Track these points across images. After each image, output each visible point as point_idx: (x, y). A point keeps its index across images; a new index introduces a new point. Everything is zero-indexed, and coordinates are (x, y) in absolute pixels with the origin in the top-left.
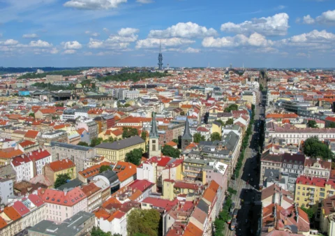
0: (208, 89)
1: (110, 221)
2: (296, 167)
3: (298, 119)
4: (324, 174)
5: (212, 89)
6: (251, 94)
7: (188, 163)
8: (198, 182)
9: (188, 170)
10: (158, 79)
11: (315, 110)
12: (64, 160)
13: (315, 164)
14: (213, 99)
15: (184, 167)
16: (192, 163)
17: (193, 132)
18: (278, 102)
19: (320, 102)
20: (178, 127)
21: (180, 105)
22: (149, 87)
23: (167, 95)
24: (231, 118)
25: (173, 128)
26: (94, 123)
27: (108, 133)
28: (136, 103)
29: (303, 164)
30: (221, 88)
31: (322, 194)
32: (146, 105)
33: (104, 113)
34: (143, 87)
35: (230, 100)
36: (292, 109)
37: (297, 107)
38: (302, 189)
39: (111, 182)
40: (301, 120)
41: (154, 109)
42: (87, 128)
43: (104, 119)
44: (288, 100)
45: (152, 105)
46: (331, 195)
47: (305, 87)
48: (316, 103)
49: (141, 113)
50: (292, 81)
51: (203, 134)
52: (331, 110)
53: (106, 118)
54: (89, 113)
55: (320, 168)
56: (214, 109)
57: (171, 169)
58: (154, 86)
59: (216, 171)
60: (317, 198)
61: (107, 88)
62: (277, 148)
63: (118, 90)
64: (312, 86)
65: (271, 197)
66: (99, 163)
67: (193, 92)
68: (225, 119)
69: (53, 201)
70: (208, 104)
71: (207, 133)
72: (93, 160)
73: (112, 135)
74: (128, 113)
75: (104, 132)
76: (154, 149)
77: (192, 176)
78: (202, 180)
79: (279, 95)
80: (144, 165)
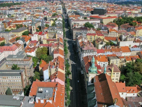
0: (43, 9)
1: (31, 53)
2: (85, 31)
3: (80, 17)
4: (94, 33)
5: (44, 8)
6: (60, 9)
8: (54, 39)
9: (50, 35)
10: (19, 5)
11: (85, 14)
12: (0, 37)
13: (91, 30)
14: (46, 12)
15: (48, 34)
16: (51, 33)
17: (45, 24)
18: (72, 11)
19: (86, 11)
20: (38, 23)
21: (35, 15)
22: (17, 9)
23: (27, 11)
24: (56, 18)
25: (36, 23)
26: (3, 24)
28: (16, 15)
29: (87, 30)
30: (48, 8)
31: (95, 38)
32: (21, 16)
33: (4, 20)
34: (15, 9)
35: (53, 12)
36: (77, 14)
37: (79, 13)
38: (88, 37)
39: (24, 42)
40: (82, 17)
41: (25, 17)
42: (0, 26)
43: (6, 22)
44: (75, 11)
45: (23, 16)
46: (97, 38)
47: (79, 6)
48: (85, 11)
49: (21, 19)
50: (73, 4)
51: (48, 24)
52: (90, 14)
55: (92, 31)
56: (48, 15)
57: (44, 35)
58: (19, 9)
60: (93, 40)
62: (78, 26)
64: (81, 6)
65: (81, 39)
66: (15, 37)
67: (37, 10)
68: (54, 19)
69: (7, 50)
70: (45, 14)
71: (50, 24)
72: (12, 36)
73: (12, 28)
74: (14, 19)
75: (9, 27)
76: (34, 30)
77: (51, 37)
78: (56, 38)
79: (71, 9)
80: (34, 35)
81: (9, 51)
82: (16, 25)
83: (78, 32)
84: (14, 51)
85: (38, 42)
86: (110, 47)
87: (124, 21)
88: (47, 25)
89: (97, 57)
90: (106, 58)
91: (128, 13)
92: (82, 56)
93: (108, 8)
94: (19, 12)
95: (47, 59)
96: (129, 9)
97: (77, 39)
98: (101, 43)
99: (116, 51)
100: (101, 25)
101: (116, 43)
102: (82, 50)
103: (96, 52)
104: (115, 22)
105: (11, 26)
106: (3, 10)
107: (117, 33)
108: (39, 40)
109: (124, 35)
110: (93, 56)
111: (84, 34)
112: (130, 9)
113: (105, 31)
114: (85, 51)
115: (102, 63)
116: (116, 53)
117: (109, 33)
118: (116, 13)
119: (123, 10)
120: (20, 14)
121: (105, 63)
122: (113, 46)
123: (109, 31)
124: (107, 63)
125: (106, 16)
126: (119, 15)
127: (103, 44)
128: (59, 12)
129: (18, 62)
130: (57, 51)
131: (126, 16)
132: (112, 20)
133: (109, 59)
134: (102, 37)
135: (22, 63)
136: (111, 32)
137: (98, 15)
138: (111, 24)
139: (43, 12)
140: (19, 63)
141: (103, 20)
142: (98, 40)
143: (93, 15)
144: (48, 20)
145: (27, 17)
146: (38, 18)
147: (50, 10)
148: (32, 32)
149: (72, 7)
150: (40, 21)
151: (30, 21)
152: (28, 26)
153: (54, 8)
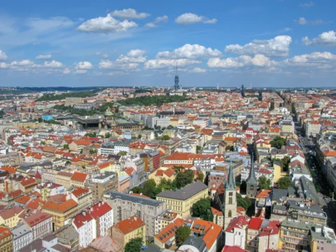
0: (241, 117)
5: (245, 117)
6: (289, 124)
7: (287, 227)
9: (288, 235)
10: (181, 103)
12: (132, 218)
14: (251, 129)
15: (282, 232)
16: (291, 228)
18: (328, 135)
20: (235, 167)
21: (224, 138)
22: (177, 113)
23: (203, 124)
24: (286, 155)
27: (160, 173)
28: (176, 135)
30: (253, 115)
32: (186, 136)
33: (146, 147)
34: (171, 113)
35: (272, 131)
41: (197, 143)
42: (135, 168)
43: (151, 156)
45: (193, 138)
49: (187, 148)
50: (318, 106)
51: (267, 177)
53: (152, 154)
54: (130, 147)
56: (261, 143)
57: (271, 236)
58: (182, 113)
59: (329, 242)
61: (133, 113)
63: (146, 116)
66: (173, 221)
67: (227, 120)
68: (281, 157)
70: (249, 136)
71: (271, 175)
72: (165, 217)
73: (165, 176)
74: (170, 147)
75: (155, 172)
76: (230, 202)
77: (293, 242)
79: (320, 126)
80: (236, 229)
82: (176, 168)
88: (265, 179)
94: (180, 123)
105: (162, 168)
106: (144, 113)
108: (250, 244)
120: (185, 131)
128: (288, 134)
139: (241, 128)
144: (261, 157)
145: (203, 142)
146: (232, 149)
147: (261, 123)
148: (224, 207)
149: (317, 116)
150: (241, 162)
151: (213, 157)
152: (208, 174)
153: (271, 116)
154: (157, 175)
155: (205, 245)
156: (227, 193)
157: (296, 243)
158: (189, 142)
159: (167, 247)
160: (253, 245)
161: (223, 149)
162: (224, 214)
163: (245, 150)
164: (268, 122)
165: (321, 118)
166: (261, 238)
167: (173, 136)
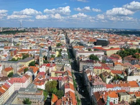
0: (46, 38)
1: (41, 86)
2: (91, 64)
3: (84, 48)
4: (100, 66)
5: (48, 37)
6: (64, 39)
7: (57, 65)
8: (62, 71)
9: (58, 67)
10: (23, 33)
11: (89, 45)
12: (9, 67)
13: (97, 63)
14: (50, 41)
16: (59, 65)
17: (51, 54)
18: (76, 42)
19: (90, 42)
20: (43, 53)
21: (40, 44)
22: (22, 37)
23: (32, 40)
24: (61, 48)
26: (10, 52)
27: (17, 56)
28: (22, 44)
29: (93, 63)
30: (51, 37)
31: (101, 71)
32: (26, 44)
33: (11, 48)
34: (19, 37)
35: (57, 42)
36: (81, 44)
37: (83, 44)
38: (95, 70)
40: (86, 48)
41: (30, 46)
42: (7, 55)
43: (13, 51)
44: (79, 41)
45: (29, 44)
46: (104, 71)
47: (81, 36)
48: (88, 42)
49: (26, 48)
50: (75, 34)
52: (94, 45)
53: (13, 50)
54: (4, 49)
55: (99, 64)
56: (53, 45)
57: (53, 67)
58: (24, 37)
59: (68, 67)
60: (100, 73)
61: (3, 37)
62: (84, 58)
64: (83, 35)
67: (41, 39)
68: (59, 49)
69: (17, 82)
70: (49, 44)
71: (55, 54)
72: (20, 66)
73: (19, 57)
74: (20, 48)
75: (15, 56)
76: (41, 61)
77: (59, 69)
78: (63, 70)
79: (74, 39)
80: (42, 67)
81: (19, 83)
82: (22, 54)
83: (85, 64)
84: (24, 83)
85: (46, 74)
86: (118, 82)
87: (127, 53)
88: (53, 55)
89: (107, 92)
90: (116, 94)
91: (130, 44)
92: (92, 91)
93: (110, 39)
94: (23, 40)
95: (58, 93)
96: (129, 40)
97: (85, 73)
98: (108, 77)
99: (124, 86)
100: (105, 57)
101: (122, 77)
102: (91, 85)
103: (106, 88)
104: (119, 54)
105: (17, 54)
106: (8, 37)
107: (123, 66)
109: (130, 69)
110: (103, 92)
111: (91, 67)
112: (131, 40)
113: (111, 64)
114: (95, 86)
115: (113, 98)
116: (125, 88)
117: (115, 66)
118: (118, 44)
119: (124, 41)
120: (25, 43)
121: (116, 98)
122: (121, 81)
123: (115, 64)
124: (118, 99)
125: (108, 47)
126: (121, 46)
127: (110, 78)
128: (63, 42)
129: (30, 95)
130: (68, 86)
131: (128, 47)
132: (115, 52)
133: (119, 95)
134: (108, 71)
135: (34, 97)
136: (116, 65)
137: (101, 46)
138: (114, 56)
139: (46, 41)
140: (30, 97)
141: (107, 51)
142: (105, 73)
143: (96, 46)
144: (53, 50)
145: (32, 46)
146: (43, 48)
147: (54, 39)
148: (39, 63)
149: (74, 37)
150: (46, 51)
151: (36, 50)
152: (34, 55)
153: (58, 37)
154: (16, 57)
155: (33, 72)
156: (40, 58)
157: (60, 69)
158: (27, 46)
159: (21, 74)
160: (48, 72)
161: (39, 48)
162: (39, 65)
163: (47, 48)
164: (56, 39)
165: (75, 37)
166: (50, 68)
167: (21, 44)
